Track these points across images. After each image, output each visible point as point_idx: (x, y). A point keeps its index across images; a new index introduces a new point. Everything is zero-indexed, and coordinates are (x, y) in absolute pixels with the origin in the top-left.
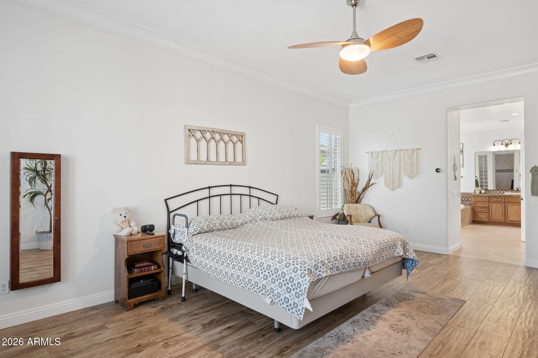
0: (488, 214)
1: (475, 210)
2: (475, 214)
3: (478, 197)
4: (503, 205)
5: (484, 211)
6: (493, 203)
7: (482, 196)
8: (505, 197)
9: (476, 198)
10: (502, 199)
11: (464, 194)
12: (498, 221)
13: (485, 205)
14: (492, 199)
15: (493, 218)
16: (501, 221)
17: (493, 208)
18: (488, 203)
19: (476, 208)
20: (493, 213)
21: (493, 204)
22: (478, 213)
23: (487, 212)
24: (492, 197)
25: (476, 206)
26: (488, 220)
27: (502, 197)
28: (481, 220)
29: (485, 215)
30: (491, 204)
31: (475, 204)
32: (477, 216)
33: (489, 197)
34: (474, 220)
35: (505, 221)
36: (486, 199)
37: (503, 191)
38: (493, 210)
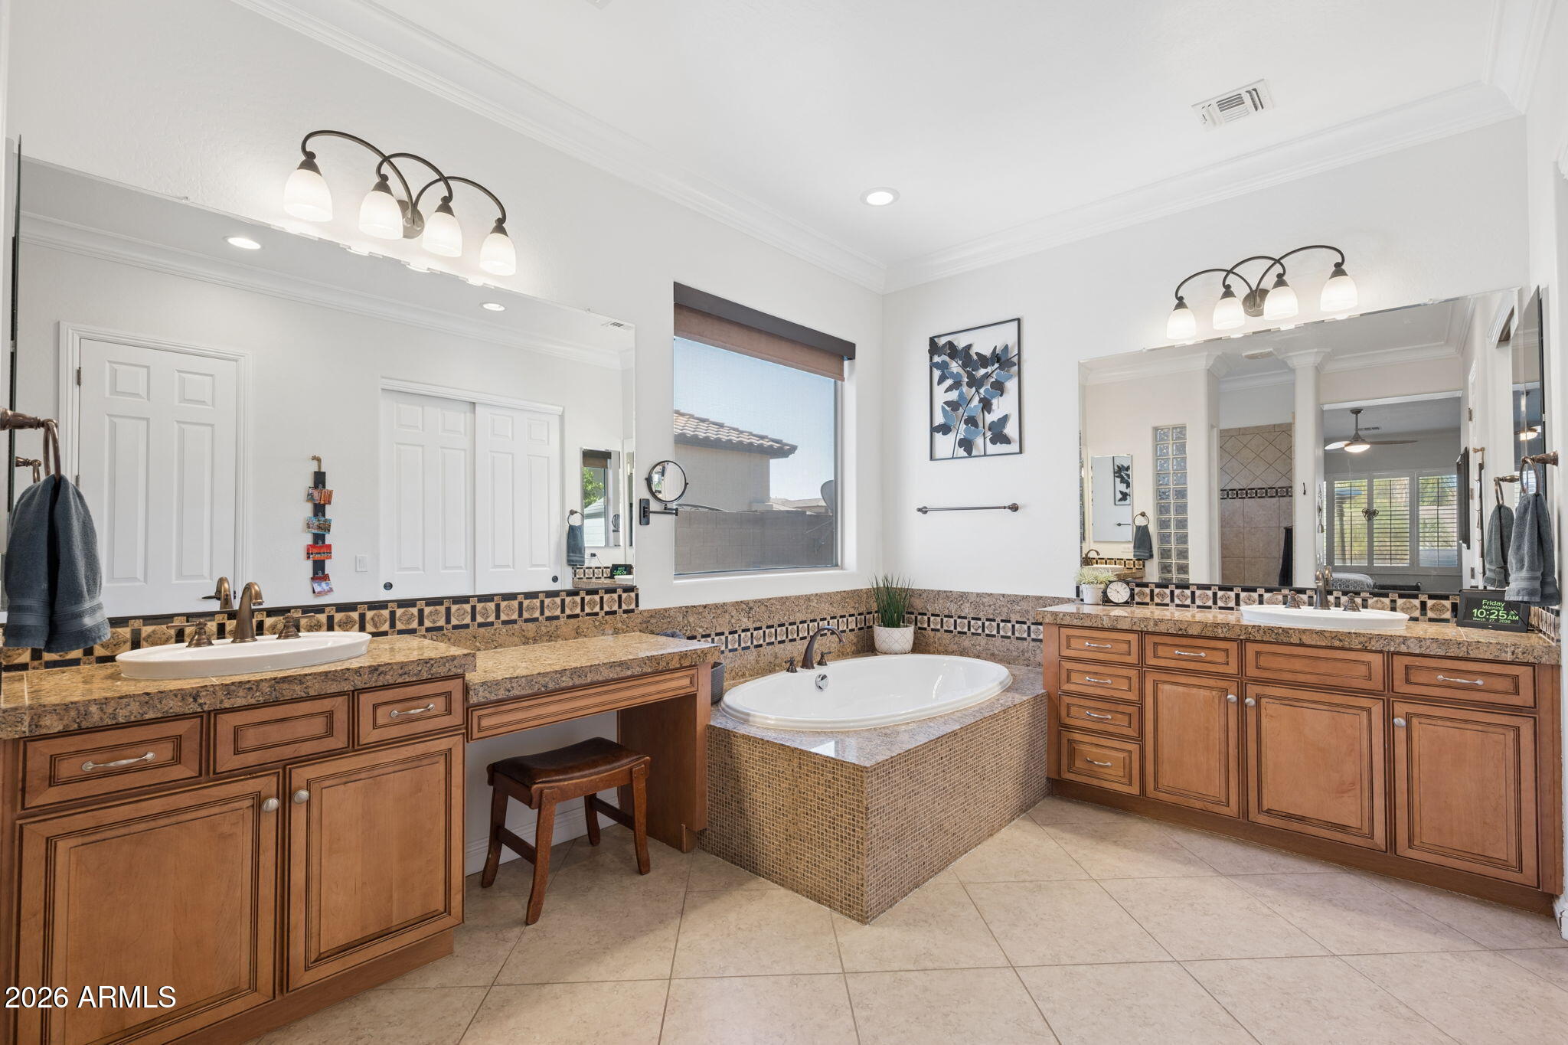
0: (1134, 748)
1: (1063, 713)
2: (1064, 741)
4: (1232, 697)
5: (1111, 729)
6: (1164, 677)
7: (1103, 629)
8: (1244, 639)
9: (1069, 638)
10: (1220, 657)
12: (1198, 805)
13: (1120, 686)
14: (1161, 651)
15: (1166, 780)
16: (1211, 807)
18: (1133, 673)
19: (1067, 700)
20: (1166, 751)
21: (1167, 687)
22: (1077, 737)
23: (1126, 731)
24: (1157, 639)
25: (1066, 687)
26: (1135, 790)
27: (1225, 639)
28: (1095, 782)
29: (1121, 755)
30: (1156, 683)
31: (1064, 676)
32: (1073, 754)
33: (1142, 634)
34: (1054, 776)
35: (1245, 812)
36: (1124, 647)
37: (1232, 594)
38: (1163, 724)
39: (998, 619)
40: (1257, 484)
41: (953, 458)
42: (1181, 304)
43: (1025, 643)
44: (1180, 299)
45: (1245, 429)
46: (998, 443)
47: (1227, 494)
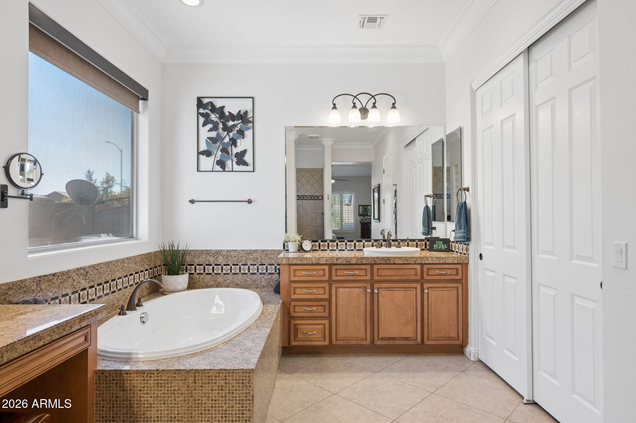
0: (326, 322)
1: (292, 310)
2: (292, 326)
3: (299, 267)
4: (369, 290)
5: (316, 315)
6: (340, 285)
7: (312, 264)
8: (373, 263)
9: (295, 270)
10: (363, 272)
11: (255, 255)
12: (354, 343)
13: (319, 293)
14: (339, 273)
15: (341, 335)
16: (360, 343)
17: (340, 303)
18: (326, 285)
19: (293, 303)
20: (342, 319)
21: (341, 290)
22: (299, 322)
23: (323, 314)
24: (337, 267)
25: (293, 297)
26: (327, 343)
27: (366, 264)
28: (308, 343)
29: (320, 327)
30: (336, 288)
31: (292, 291)
32: (296, 331)
33: (331, 265)
34: (286, 345)
35: (373, 341)
36: (321, 273)
37: (353, 243)
38: (340, 309)
39: (240, 264)
40: (308, 194)
41: (212, 171)
42: (335, 107)
43: (256, 276)
44: (334, 105)
45: (303, 169)
46: (241, 165)
47: (299, 198)
